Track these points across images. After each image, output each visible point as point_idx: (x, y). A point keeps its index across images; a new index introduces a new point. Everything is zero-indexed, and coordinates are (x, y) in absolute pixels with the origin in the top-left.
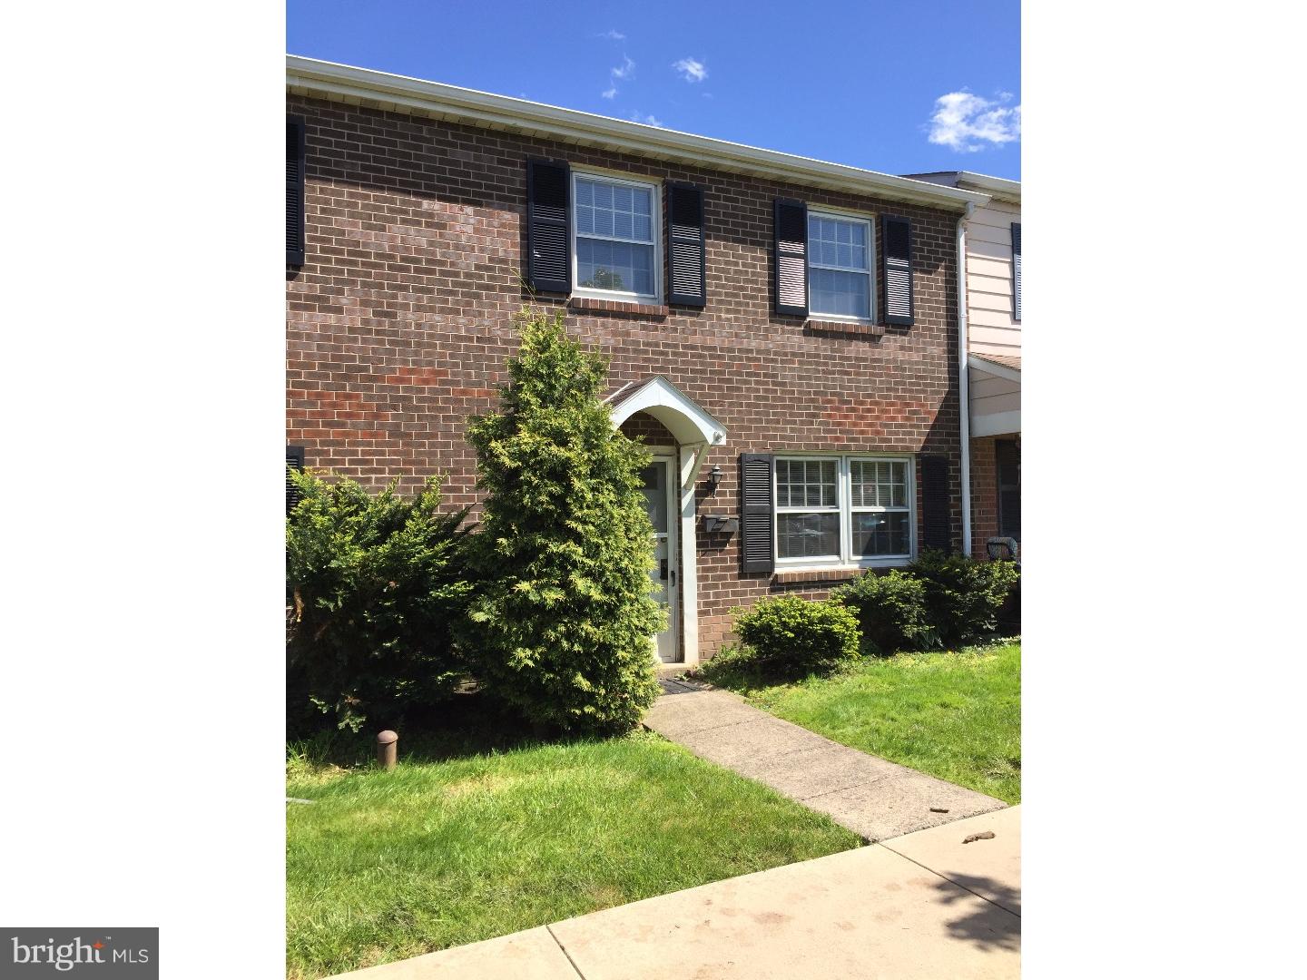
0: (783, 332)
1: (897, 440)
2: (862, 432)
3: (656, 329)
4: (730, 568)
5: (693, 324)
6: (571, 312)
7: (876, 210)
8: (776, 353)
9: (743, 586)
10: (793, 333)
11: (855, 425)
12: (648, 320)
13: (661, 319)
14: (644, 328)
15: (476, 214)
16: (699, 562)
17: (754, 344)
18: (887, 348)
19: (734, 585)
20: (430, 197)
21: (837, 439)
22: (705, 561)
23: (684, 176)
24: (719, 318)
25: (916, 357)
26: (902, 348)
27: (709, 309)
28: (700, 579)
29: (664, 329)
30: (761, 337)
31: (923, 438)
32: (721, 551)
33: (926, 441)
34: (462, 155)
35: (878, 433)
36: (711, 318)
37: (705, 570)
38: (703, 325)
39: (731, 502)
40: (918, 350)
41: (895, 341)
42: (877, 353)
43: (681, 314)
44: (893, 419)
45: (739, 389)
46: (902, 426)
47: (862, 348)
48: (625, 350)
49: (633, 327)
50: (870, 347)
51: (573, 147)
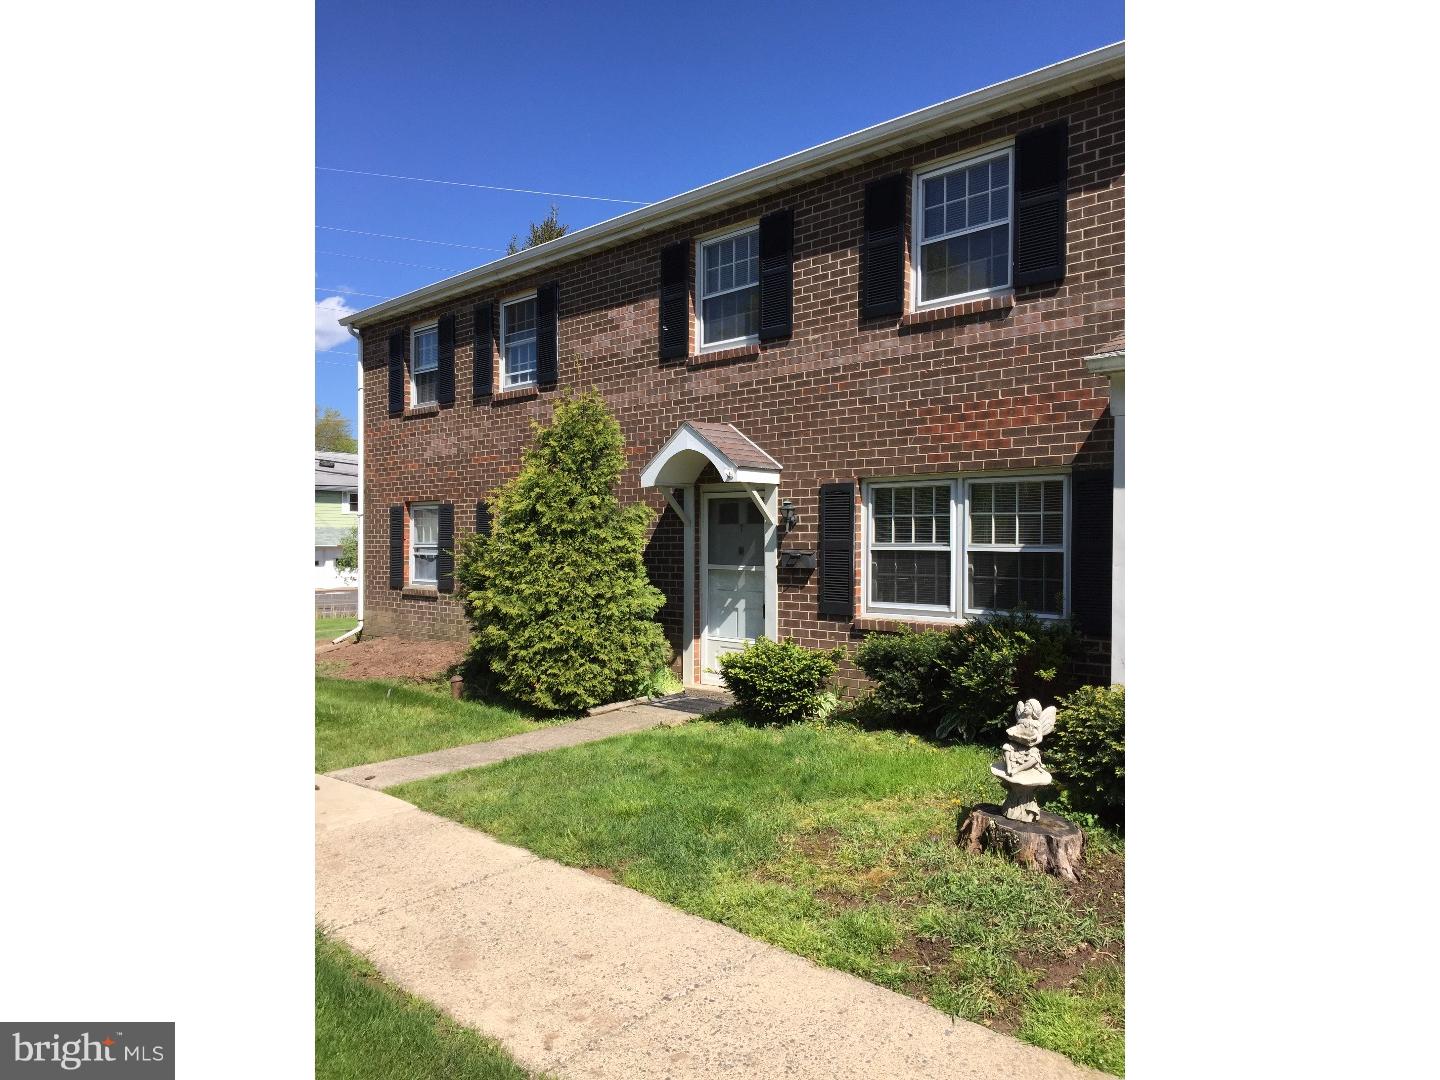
0: (875, 338)
1: (1030, 451)
2: (975, 445)
3: (750, 368)
4: (808, 607)
5: (782, 354)
6: (689, 371)
7: (1010, 132)
8: (865, 366)
9: (822, 627)
10: (885, 336)
11: (965, 436)
12: (744, 362)
13: (753, 357)
14: (741, 370)
15: (635, 309)
16: (781, 597)
17: (841, 361)
18: (1021, 321)
19: (814, 625)
20: (611, 307)
21: (937, 458)
22: (788, 597)
23: (777, 205)
24: (806, 341)
25: (1069, 323)
26: (1047, 316)
27: (797, 334)
28: (781, 614)
29: (757, 367)
30: (849, 351)
31: (1078, 444)
32: (802, 588)
33: (1083, 448)
34: (628, 267)
35: (998, 444)
36: (799, 343)
37: (787, 606)
38: (791, 353)
39: (812, 537)
40: (1075, 312)
41: (1034, 308)
42: (1003, 333)
43: (772, 347)
44: (1026, 421)
45: (824, 415)
46: (1039, 430)
47: (980, 332)
48: (726, 395)
49: (731, 372)
50: (993, 327)
51: (692, 223)
